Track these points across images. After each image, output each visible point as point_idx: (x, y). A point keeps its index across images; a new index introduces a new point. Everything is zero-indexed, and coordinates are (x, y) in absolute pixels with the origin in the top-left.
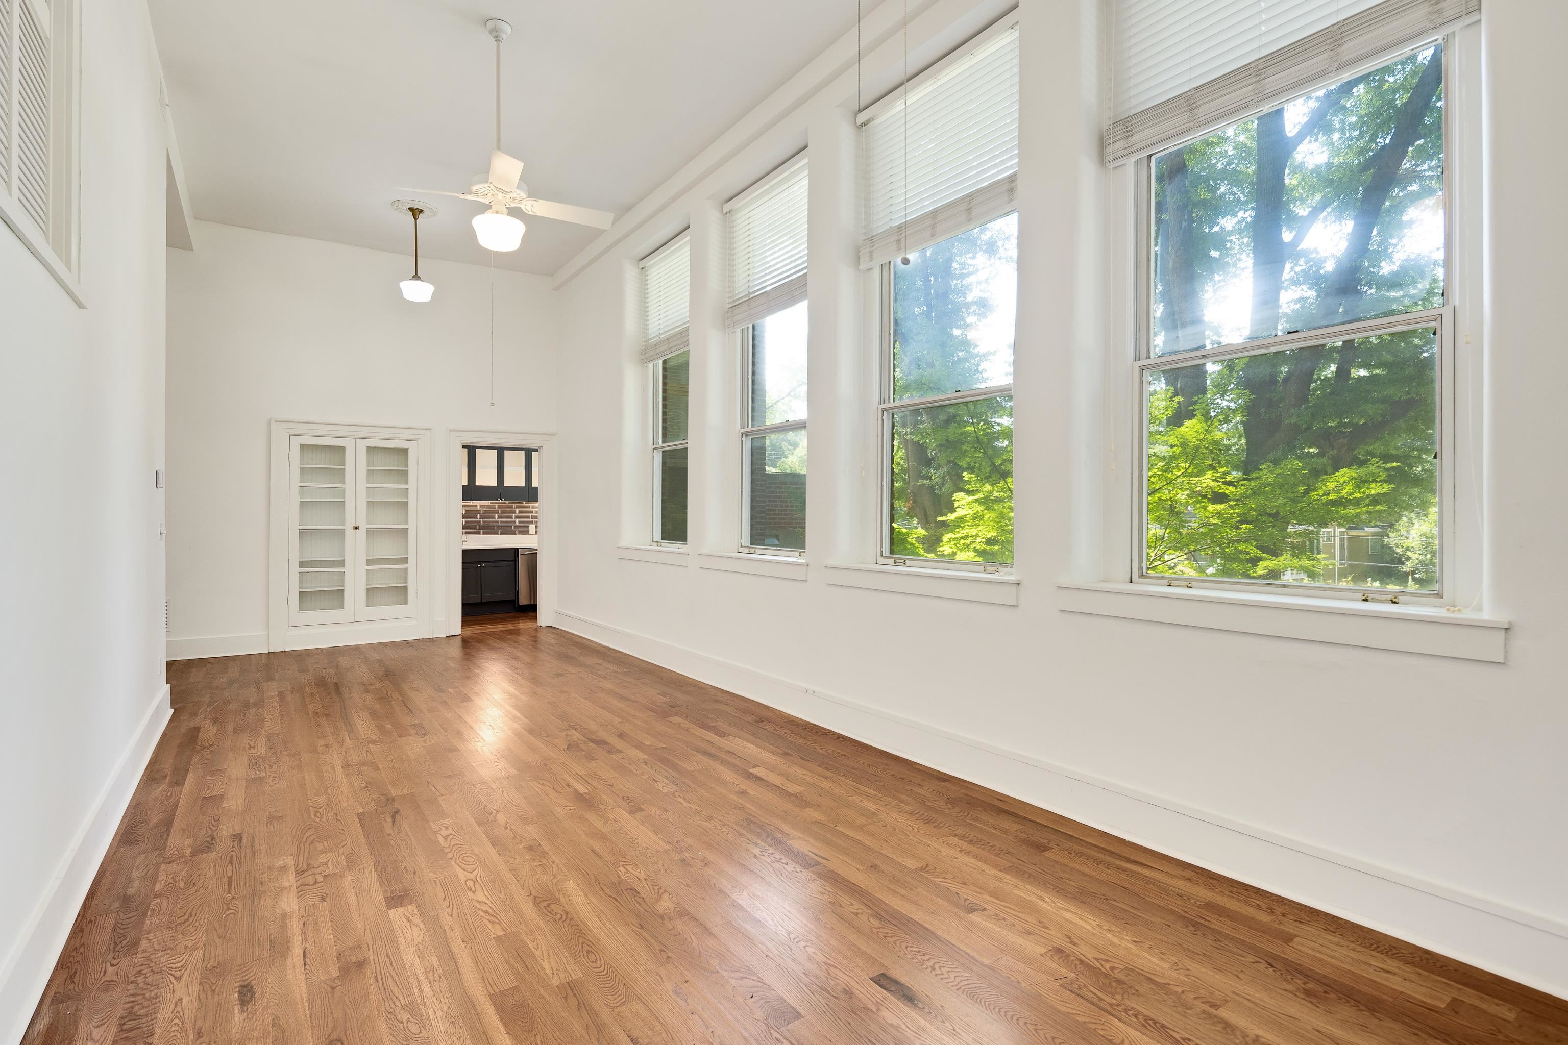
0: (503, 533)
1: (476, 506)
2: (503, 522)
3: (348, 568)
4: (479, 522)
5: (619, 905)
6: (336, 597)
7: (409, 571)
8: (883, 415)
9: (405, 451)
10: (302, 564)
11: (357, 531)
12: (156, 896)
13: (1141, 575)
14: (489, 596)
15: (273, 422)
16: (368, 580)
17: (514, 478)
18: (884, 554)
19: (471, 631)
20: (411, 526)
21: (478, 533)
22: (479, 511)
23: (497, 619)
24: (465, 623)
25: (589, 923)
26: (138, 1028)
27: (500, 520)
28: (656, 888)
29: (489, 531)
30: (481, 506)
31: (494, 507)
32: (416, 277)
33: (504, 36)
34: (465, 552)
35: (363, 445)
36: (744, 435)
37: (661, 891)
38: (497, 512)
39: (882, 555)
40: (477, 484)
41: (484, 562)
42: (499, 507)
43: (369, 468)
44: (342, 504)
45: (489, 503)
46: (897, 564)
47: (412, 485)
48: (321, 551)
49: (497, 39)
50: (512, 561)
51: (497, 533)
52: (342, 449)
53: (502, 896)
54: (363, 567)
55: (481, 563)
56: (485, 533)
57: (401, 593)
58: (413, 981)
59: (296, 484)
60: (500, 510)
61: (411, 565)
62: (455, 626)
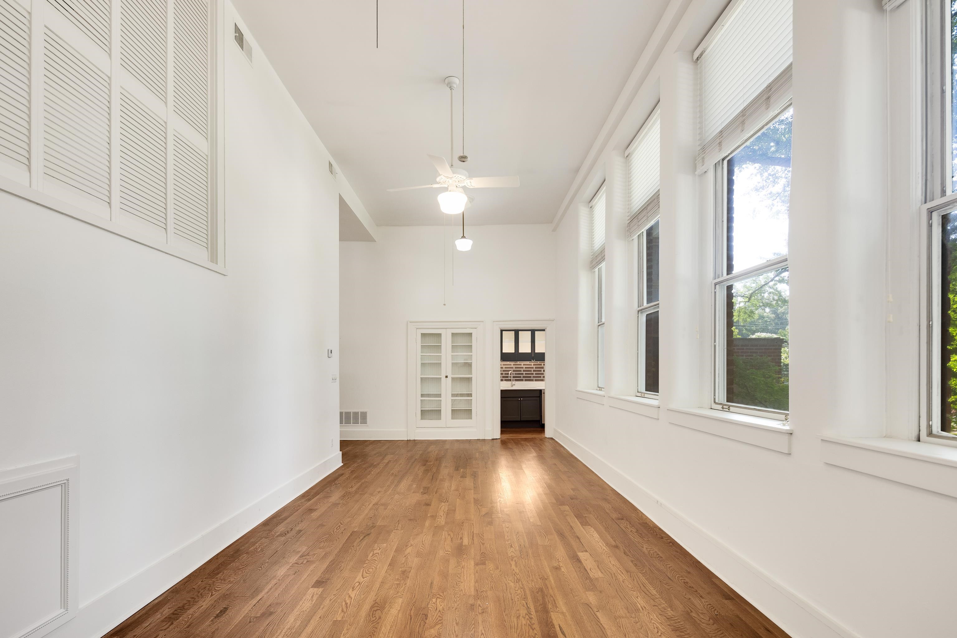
0: (536, 380)
1: (521, 365)
2: (536, 374)
3: (443, 398)
4: (523, 374)
5: (409, 623)
6: (437, 413)
7: (473, 401)
8: (715, 288)
9: (470, 334)
10: (422, 395)
11: (447, 378)
12: (247, 553)
13: (930, 434)
14: (525, 417)
15: (409, 322)
16: (452, 405)
17: (525, 348)
18: (717, 401)
19: (506, 436)
20: (473, 376)
21: (522, 380)
22: (523, 368)
23: (527, 431)
24: (502, 432)
25: (383, 628)
26: (177, 614)
27: (534, 373)
28: (439, 619)
29: (528, 379)
30: (524, 365)
31: (531, 365)
32: (463, 237)
33: (455, 86)
34: (502, 392)
35: (450, 332)
36: (640, 312)
37: (440, 622)
38: (533, 368)
39: (715, 402)
40: (519, 352)
41: (522, 397)
42: (534, 365)
43: (453, 344)
44: (440, 364)
45: (528, 363)
46: (724, 410)
47: (474, 353)
48: (432, 390)
49: (451, 88)
50: (539, 397)
51: (532, 380)
52: (440, 335)
53: (362, 596)
54: (450, 398)
55: (520, 397)
56: (526, 380)
57: (468, 413)
58: (280, 631)
59: (419, 354)
60: (534, 366)
61: (473, 398)
62: (497, 434)
